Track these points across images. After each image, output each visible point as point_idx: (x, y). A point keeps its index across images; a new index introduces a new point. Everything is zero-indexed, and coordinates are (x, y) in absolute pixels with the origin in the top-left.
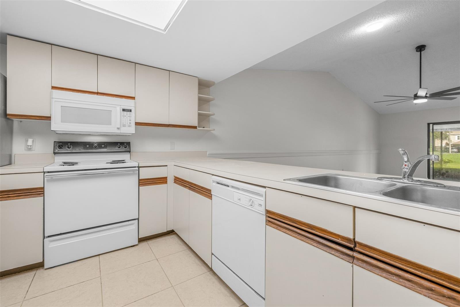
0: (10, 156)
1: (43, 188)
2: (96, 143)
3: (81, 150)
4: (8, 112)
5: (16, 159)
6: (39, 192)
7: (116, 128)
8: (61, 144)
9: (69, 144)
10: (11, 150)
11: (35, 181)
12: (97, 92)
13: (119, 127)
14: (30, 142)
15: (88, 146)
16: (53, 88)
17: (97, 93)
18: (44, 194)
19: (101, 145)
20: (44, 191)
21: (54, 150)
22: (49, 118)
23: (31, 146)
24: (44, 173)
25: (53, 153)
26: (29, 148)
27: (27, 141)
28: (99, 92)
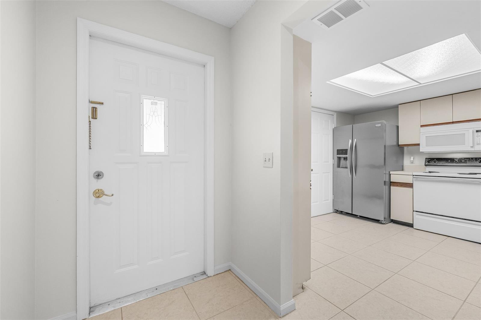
0: (403, 166)
1: (413, 184)
2: (456, 159)
3: (444, 164)
4: (399, 144)
5: (405, 168)
6: (410, 185)
7: (470, 147)
8: (430, 160)
9: (435, 160)
10: (403, 163)
11: (409, 180)
12: (452, 121)
13: (472, 146)
14: (412, 159)
15: (449, 161)
16: (422, 126)
17: (453, 123)
18: (413, 187)
19: (460, 160)
20: (413, 186)
21: (425, 163)
22: (419, 145)
23: (412, 161)
24: (413, 175)
25: (424, 165)
26: (412, 162)
27: (410, 158)
28: (454, 121)
